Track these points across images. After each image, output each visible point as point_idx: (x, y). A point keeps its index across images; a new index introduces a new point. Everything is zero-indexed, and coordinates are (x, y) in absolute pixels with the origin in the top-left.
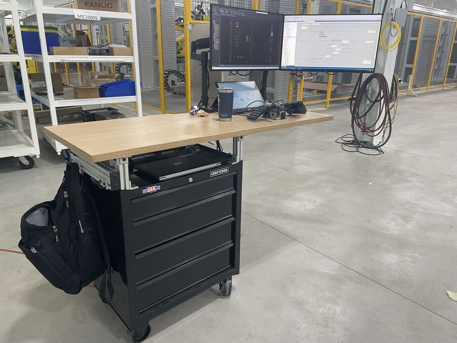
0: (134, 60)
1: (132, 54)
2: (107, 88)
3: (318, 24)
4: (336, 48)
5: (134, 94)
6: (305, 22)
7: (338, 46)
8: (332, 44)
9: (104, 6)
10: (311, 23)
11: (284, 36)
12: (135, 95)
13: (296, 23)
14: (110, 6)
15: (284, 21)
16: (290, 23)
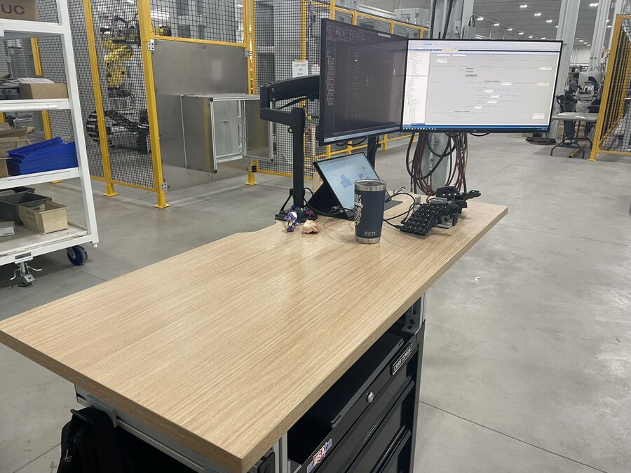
0: (72, 105)
1: (66, 95)
2: (23, 157)
3: (463, 55)
4: (492, 94)
5: (74, 163)
6: (443, 51)
7: (495, 91)
8: (486, 88)
9: (7, 10)
10: (451, 54)
11: (407, 74)
12: (77, 166)
13: (428, 54)
14: (19, 10)
15: (407, 50)
16: (418, 53)
